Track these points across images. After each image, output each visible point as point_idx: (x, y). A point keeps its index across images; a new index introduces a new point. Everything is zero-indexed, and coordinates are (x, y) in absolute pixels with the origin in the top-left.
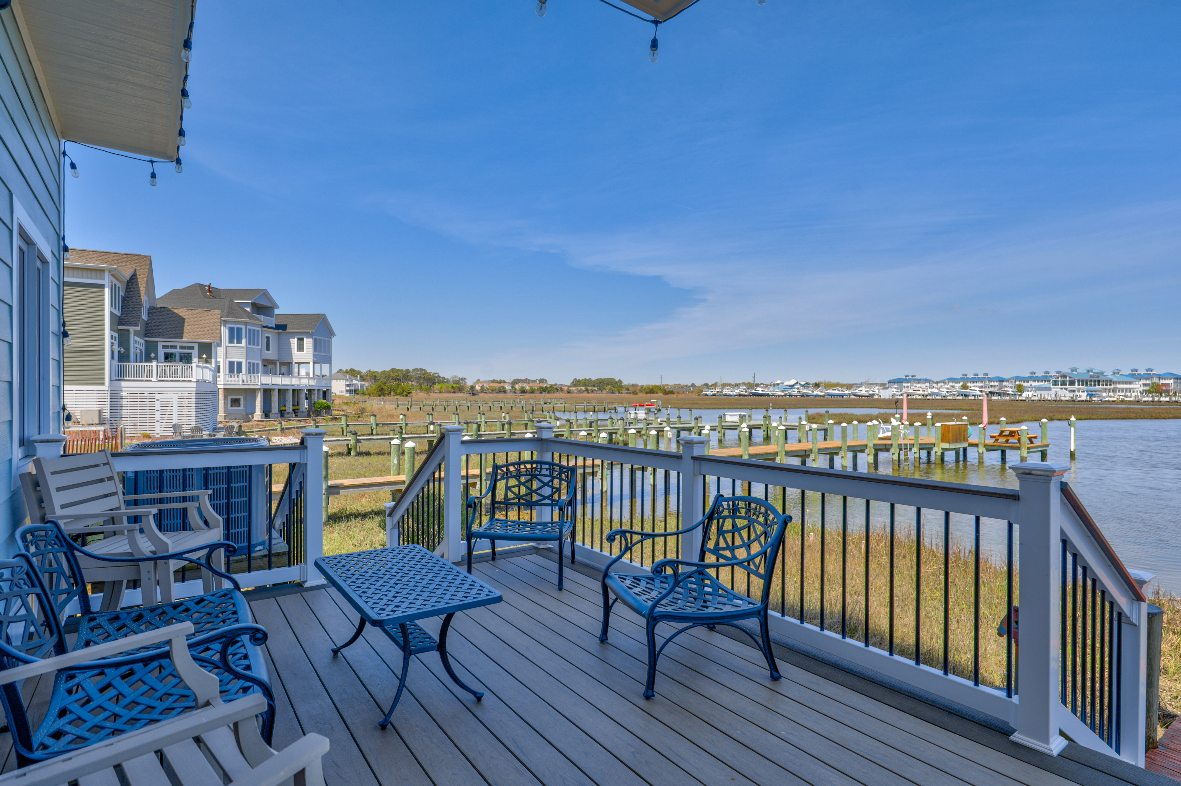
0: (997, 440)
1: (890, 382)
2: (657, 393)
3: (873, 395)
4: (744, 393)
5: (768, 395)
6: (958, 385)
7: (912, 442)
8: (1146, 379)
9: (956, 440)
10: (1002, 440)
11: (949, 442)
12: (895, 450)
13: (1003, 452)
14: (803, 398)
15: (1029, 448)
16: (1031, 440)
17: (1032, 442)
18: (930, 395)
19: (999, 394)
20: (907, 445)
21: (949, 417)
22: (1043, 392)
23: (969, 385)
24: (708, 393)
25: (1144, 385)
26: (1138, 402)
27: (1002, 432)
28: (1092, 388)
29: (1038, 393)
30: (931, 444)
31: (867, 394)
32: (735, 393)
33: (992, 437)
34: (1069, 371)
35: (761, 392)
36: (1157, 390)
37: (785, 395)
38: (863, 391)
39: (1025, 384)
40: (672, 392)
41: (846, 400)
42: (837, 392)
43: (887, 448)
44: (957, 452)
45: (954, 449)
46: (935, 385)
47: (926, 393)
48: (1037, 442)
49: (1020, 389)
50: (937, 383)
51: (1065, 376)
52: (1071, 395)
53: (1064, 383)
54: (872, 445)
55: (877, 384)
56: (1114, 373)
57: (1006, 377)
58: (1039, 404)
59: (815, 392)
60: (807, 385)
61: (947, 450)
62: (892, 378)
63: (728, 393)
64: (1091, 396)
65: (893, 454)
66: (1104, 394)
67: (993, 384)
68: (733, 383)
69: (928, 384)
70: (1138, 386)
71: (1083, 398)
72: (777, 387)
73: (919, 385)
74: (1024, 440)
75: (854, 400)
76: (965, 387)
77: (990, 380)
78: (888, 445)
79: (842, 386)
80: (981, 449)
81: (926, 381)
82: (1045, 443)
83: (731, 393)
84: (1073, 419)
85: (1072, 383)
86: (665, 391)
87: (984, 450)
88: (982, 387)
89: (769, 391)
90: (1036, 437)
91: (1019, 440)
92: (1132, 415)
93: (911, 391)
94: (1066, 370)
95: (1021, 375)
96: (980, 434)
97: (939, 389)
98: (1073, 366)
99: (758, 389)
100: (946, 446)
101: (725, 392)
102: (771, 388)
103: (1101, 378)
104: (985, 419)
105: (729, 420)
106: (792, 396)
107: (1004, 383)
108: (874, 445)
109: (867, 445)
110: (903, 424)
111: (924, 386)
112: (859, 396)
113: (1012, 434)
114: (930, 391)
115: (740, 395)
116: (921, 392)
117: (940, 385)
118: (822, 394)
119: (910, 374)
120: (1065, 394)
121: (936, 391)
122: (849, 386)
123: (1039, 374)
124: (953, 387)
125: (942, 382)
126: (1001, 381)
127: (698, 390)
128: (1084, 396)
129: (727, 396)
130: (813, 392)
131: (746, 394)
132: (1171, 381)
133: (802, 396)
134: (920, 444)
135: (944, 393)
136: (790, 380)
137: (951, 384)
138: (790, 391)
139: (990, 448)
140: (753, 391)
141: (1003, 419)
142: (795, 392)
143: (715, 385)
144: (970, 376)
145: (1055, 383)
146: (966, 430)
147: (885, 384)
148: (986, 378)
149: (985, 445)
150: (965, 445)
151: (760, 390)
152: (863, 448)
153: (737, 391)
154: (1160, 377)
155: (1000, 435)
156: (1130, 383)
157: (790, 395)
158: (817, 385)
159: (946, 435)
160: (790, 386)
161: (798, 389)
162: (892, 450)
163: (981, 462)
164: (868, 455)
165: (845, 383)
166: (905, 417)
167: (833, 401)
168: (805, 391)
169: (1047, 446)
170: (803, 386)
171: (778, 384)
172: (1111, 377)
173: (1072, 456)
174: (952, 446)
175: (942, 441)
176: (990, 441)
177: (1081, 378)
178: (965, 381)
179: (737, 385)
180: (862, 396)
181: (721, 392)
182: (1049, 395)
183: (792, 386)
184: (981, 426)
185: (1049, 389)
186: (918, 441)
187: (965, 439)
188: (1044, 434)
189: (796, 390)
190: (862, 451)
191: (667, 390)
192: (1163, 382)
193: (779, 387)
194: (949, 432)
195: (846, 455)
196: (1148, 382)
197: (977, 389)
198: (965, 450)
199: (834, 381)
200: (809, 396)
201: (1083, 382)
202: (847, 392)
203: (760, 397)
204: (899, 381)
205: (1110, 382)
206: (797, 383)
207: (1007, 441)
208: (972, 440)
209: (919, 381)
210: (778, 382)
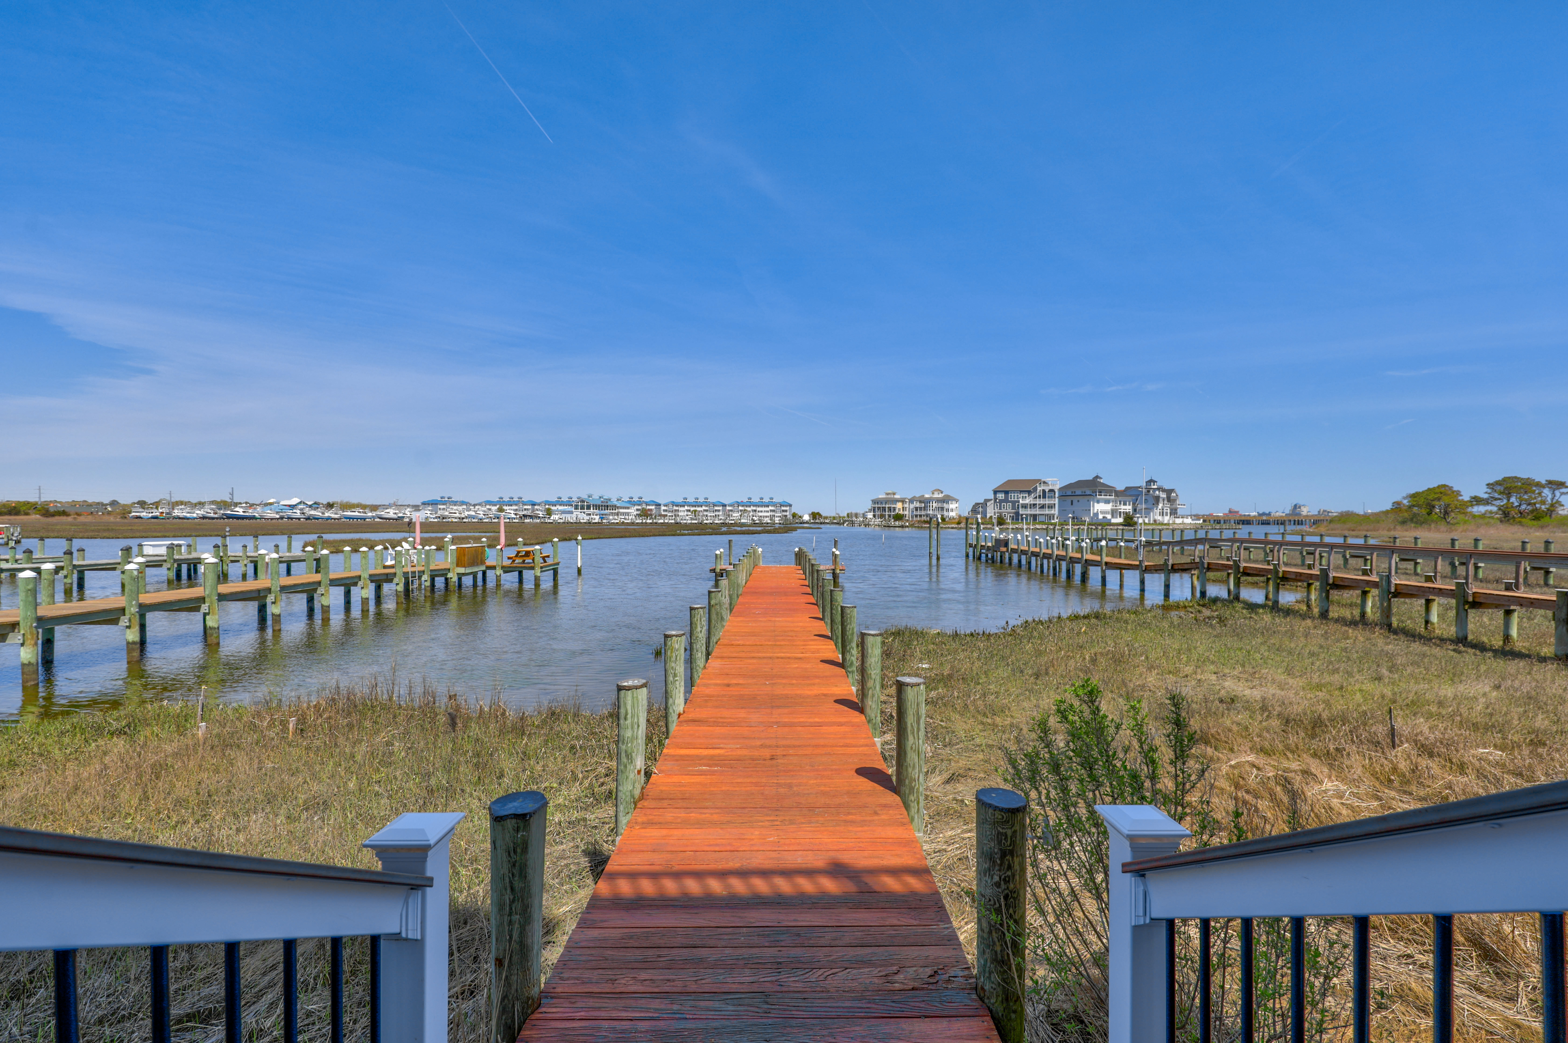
0: (514, 561)
1: (424, 504)
2: (27, 514)
3: (403, 517)
4: (212, 515)
5: (254, 518)
6: (494, 508)
7: (422, 569)
8: (639, 505)
9: (473, 564)
10: (518, 561)
11: (465, 567)
12: (400, 579)
13: (520, 573)
14: (308, 521)
15: (541, 568)
16: (544, 558)
17: (545, 562)
18: (466, 517)
19: (531, 517)
20: (415, 572)
21: (465, 540)
22: (567, 515)
23: (505, 508)
24: (143, 514)
25: (637, 510)
26: (633, 524)
27: (519, 552)
28: (603, 512)
29: (563, 516)
30: (445, 569)
31: (395, 516)
32: (195, 515)
33: (509, 558)
34: (586, 497)
35: (242, 514)
36: (645, 513)
37: (282, 518)
38: (391, 513)
39: (553, 508)
40: (64, 513)
41: (369, 524)
42: (357, 514)
43: (389, 578)
44: (475, 575)
45: (471, 573)
46: (472, 507)
47: (463, 516)
48: (550, 561)
49: (549, 512)
50: (474, 505)
51: (583, 501)
52: (588, 518)
53: (582, 508)
54: (367, 576)
55: (408, 506)
56: (618, 500)
57: (538, 501)
58: (564, 525)
59: (327, 515)
60: (316, 505)
61: (464, 574)
62: (426, 499)
63: (181, 515)
64: (602, 518)
65: (397, 584)
66: (611, 517)
67: (526, 507)
68: (194, 501)
69: (465, 507)
70: (633, 511)
71: (596, 521)
72: (269, 507)
73: (455, 508)
74: (538, 560)
75: (379, 523)
76: (501, 510)
77: (524, 504)
78: (390, 574)
79: (364, 507)
80: (499, 572)
81: (462, 503)
82: (556, 561)
83: (188, 515)
84: (580, 538)
85: (589, 508)
86: (47, 511)
87: (502, 572)
88: (516, 510)
89: (257, 512)
90: (548, 557)
91: (533, 560)
92: (627, 534)
93: (447, 513)
94: (584, 496)
95: (550, 500)
96: (498, 555)
97: (475, 512)
98: (589, 492)
99: (237, 509)
100: (461, 570)
101: (177, 512)
102: (259, 509)
103: (609, 503)
104: (503, 540)
105: (151, 553)
106: (292, 519)
107: (536, 507)
108: (371, 576)
109: (360, 577)
110: (415, 548)
111: (460, 508)
112: (386, 519)
113: (528, 554)
114: (466, 513)
115: (204, 518)
116: (457, 515)
117: (477, 507)
118: (336, 516)
119: (446, 495)
120: (583, 517)
121: (473, 513)
122: (374, 508)
123: (565, 499)
124: (490, 509)
125: (479, 504)
126: (534, 505)
127: (125, 511)
128: (597, 519)
129: (180, 518)
130: (323, 513)
131: (216, 516)
132: (653, 507)
133: (307, 519)
134: (431, 571)
135: (481, 516)
136: (290, 499)
137: (488, 507)
138: (290, 513)
139: (507, 570)
140: (229, 512)
141: (520, 539)
142: (298, 513)
143: (157, 505)
144: (506, 499)
145: (576, 508)
146: (483, 552)
147: (418, 506)
148: (520, 502)
149: (503, 567)
150: (483, 568)
151: (239, 511)
152: (356, 580)
153: (199, 512)
154: (647, 504)
155: (517, 556)
156: (628, 508)
157: (288, 518)
158: (330, 506)
159: (461, 559)
160: (289, 506)
161: (301, 510)
162: (396, 580)
163: (498, 585)
164: (362, 588)
165: (368, 503)
166: (418, 540)
167: (350, 525)
168: (313, 512)
169: (558, 564)
170: (310, 506)
171: (271, 504)
172: (615, 503)
173: (579, 571)
174: (469, 570)
175: (458, 565)
176: (507, 563)
177: (595, 503)
178: (501, 505)
179: (201, 504)
180: (390, 519)
181: (167, 514)
182: (571, 518)
183: (292, 507)
184: (499, 547)
185: (571, 513)
186: (428, 567)
187: (482, 562)
188: (555, 552)
189: (298, 511)
190: (355, 584)
191: (52, 510)
192: (649, 507)
193: (272, 507)
194: (464, 555)
195: (327, 591)
196: (639, 507)
197: (512, 512)
198: (484, 573)
199: (354, 501)
200: (318, 519)
201: (597, 507)
202: (370, 514)
203: (240, 521)
204: (434, 503)
205: (615, 507)
206: (300, 503)
207: (524, 561)
208: (489, 563)
209: (455, 503)
210: (272, 501)
